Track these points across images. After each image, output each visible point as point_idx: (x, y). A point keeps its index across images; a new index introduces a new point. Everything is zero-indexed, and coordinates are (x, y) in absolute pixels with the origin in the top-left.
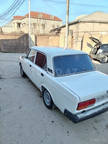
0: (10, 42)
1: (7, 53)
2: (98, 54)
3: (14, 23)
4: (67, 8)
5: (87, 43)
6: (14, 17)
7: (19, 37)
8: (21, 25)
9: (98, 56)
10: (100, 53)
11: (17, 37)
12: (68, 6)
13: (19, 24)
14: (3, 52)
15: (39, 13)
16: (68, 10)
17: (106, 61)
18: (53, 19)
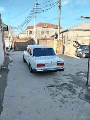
0: (22, 44)
1: (20, 51)
2: (78, 52)
3: (27, 31)
4: (59, 22)
5: (73, 45)
6: (28, 27)
7: (27, 40)
8: (32, 33)
9: (78, 53)
10: (79, 51)
11: (26, 41)
12: (59, 20)
13: (31, 32)
14: (17, 51)
15: (45, 23)
16: (60, 23)
17: (84, 57)
18: (56, 27)
